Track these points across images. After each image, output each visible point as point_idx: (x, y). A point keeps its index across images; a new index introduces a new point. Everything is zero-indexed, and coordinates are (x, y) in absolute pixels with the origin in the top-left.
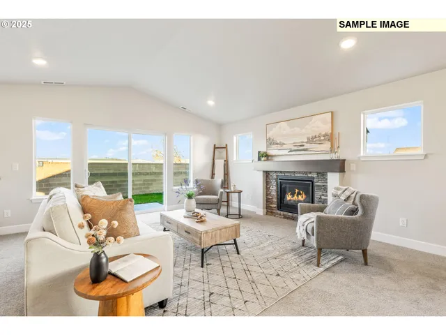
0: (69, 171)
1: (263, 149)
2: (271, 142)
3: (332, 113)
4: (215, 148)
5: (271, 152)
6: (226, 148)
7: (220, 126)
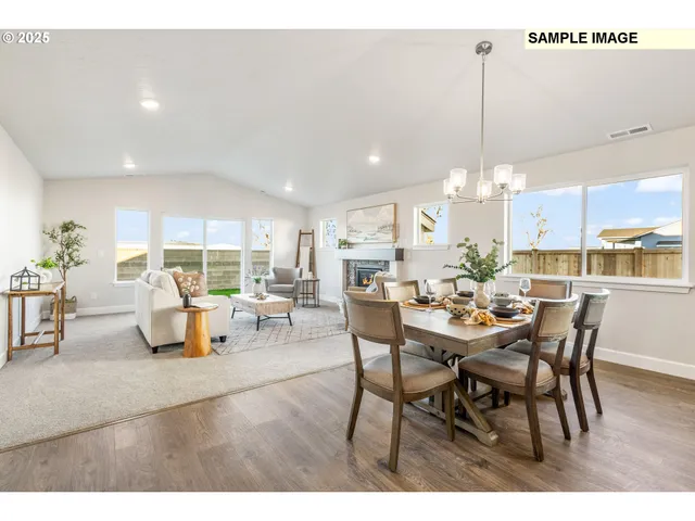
0: (146, 255)
1: (344, 237)
2: (351, 230)
3: (395, 205)
4: (301, 234)
5: (352, 240)
6: (313, 233)
7: (307, 210)
